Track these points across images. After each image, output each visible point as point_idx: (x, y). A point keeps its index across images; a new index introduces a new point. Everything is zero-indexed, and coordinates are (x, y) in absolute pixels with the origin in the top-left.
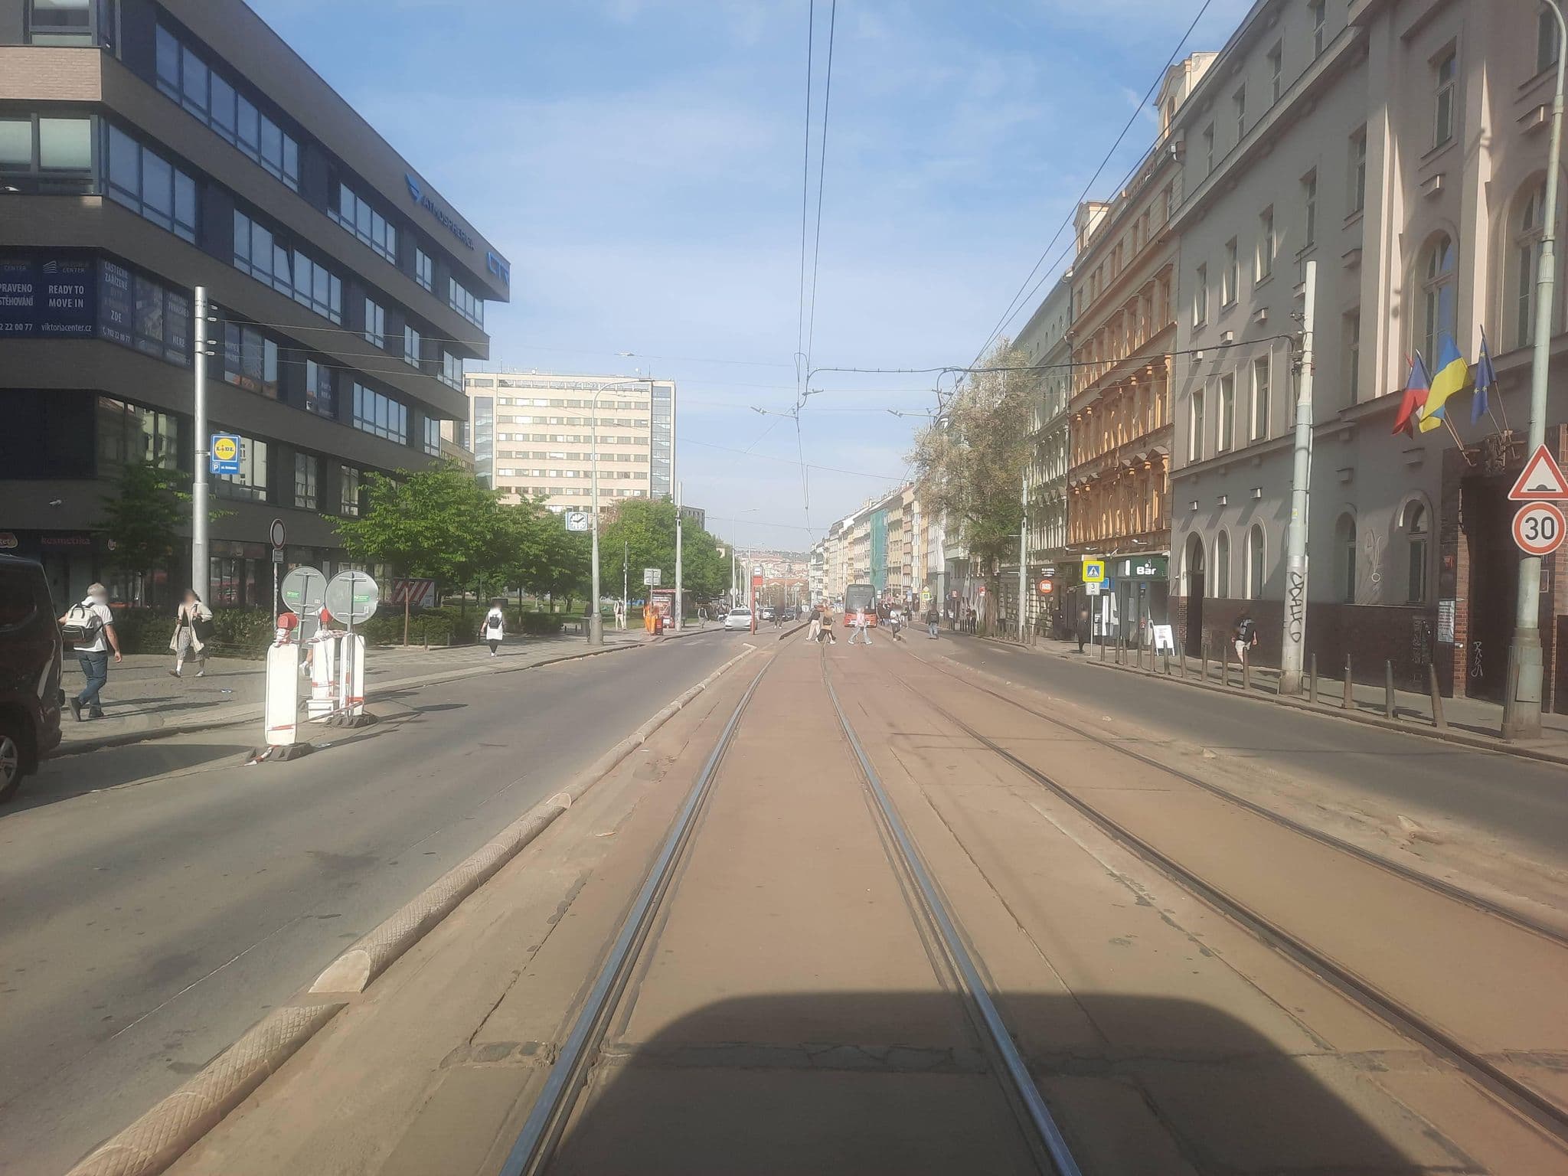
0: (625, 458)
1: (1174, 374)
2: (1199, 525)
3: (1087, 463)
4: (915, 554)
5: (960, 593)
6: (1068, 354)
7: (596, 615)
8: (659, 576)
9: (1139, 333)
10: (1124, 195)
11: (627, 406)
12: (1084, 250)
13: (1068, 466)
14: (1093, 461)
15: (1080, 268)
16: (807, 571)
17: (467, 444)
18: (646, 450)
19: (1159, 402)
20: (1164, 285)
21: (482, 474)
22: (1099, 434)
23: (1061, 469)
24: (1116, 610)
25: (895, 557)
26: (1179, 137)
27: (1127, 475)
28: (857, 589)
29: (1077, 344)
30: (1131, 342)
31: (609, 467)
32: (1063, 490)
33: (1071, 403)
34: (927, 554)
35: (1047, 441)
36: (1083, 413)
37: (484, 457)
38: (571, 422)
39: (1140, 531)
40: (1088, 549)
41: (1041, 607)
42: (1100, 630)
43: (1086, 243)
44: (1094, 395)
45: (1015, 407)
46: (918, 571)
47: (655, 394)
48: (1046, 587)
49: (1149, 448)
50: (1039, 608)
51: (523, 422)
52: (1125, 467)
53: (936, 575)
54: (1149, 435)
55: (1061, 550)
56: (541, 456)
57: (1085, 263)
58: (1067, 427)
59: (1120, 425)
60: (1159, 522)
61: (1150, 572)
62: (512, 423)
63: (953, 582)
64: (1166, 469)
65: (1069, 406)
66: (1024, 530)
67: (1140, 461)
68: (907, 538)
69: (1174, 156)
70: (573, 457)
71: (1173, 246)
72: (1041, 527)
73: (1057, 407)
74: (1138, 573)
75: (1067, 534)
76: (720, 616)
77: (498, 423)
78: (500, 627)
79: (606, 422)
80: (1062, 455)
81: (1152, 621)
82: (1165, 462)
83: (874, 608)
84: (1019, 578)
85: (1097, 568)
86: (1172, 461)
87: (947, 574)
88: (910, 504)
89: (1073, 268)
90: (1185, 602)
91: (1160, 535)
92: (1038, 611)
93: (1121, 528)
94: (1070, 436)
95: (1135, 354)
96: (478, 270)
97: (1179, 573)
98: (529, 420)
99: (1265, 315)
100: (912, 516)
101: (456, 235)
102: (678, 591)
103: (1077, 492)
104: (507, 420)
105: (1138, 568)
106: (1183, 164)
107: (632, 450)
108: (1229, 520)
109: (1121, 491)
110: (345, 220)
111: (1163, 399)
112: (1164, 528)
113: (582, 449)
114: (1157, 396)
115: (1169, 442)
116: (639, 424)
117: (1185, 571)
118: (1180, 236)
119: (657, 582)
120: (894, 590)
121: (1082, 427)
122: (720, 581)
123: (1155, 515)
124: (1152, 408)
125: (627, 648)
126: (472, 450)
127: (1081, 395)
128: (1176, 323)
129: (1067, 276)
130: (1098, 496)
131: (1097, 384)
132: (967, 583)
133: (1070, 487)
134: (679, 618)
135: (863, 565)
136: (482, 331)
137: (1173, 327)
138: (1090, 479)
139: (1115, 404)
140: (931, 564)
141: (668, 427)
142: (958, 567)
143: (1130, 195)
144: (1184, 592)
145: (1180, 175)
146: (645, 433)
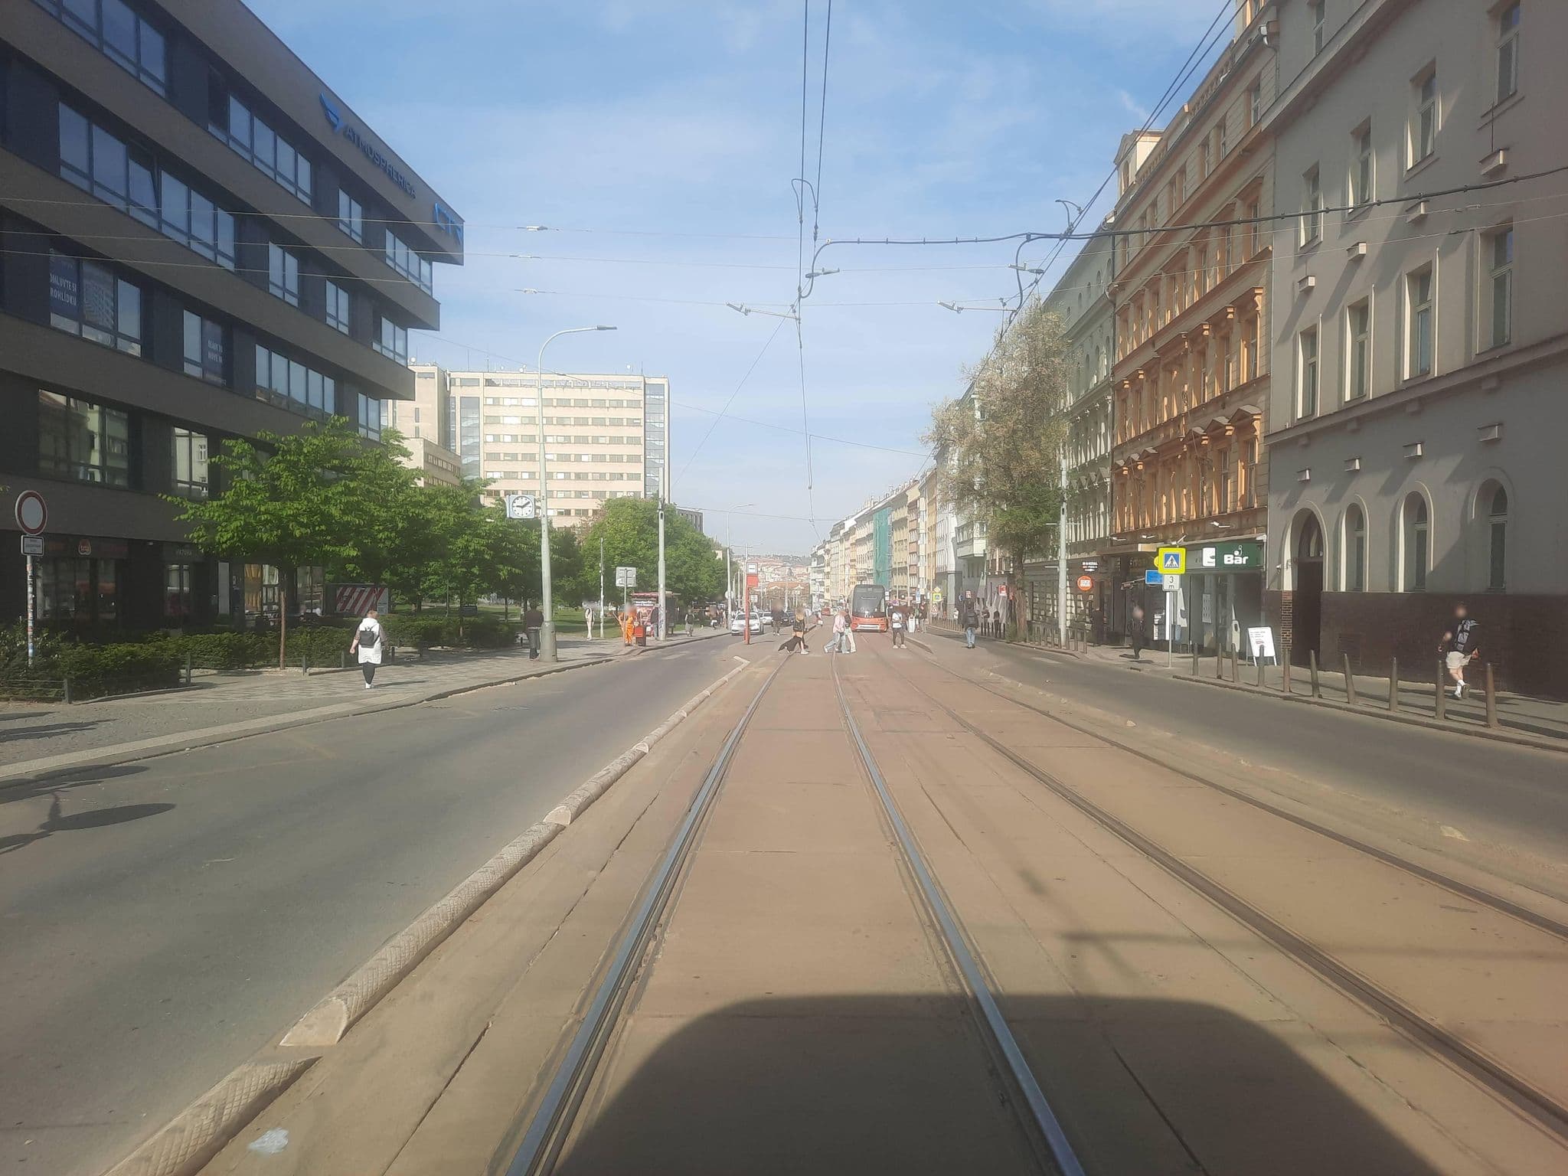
0: (616, 459)
1: (1269, 312)
2: (1313, 500)
3: (1139, 437)
4: (922, 552)
5: (974, 594)
6: (1111, 312)
7: (547, 624)
8: (634, 576)
9: (1213, 272)
10: (1186, 110)
11: (619, 404)
12: (1129, 189)
13: (1112, 443)
14: (1147, 433)
15: (1124, 211)
16: (811, 575)
17: (453, 446)
18: (639, 450)
19: (1244, 352)
20: (1250, 206)
21: (470, 477)
22: (1155, 403)
23: (1103, 447)
24: (1183, 609)
25: (900, 557)
26: (1271, 15)
27: (1199, 444)
28: (864, 590)
29: (1122, 300)
30: (1201, 284)
31: (601, 468)
32: (1106, 472)
33: (1115, 369)
34: (935, 553)
35: (1083, 416)
36: (1133, 378)
37: (470, 459)
38: (561, 422)
39: (1217, 512)
40: (1144, 537)
41: (1077, 607)
42: (1162, 632)
43: (1132, 179)
44: (1150, 354)
45: (1049, 376)
46: (925, 572)
47: (648, 392)
48: (1085, 583)
49: (1231, 410)
50: (1074, 609)
51: (511, 423)
52: (1197, 436)
53: (946, 574)
54: (1231, 394)
55: (1102, 541)
56: (530, 457)
57: (1133, 201)
58: (1109, 398)
59: (1186, 386)
60: (1247, 498)
61: (1241, 561)
62: (499, 423)
63: (965, 582)
64: (1258, 433)
65: (1113, 373)
66: (1063, 518)
67: (1220, 426)
68: (913, 537)
69: (1265, 40)
70: (564, 458)
71: (1263, 155)
72: (1077, 515)
73: (1095, 377)
74: (1226, 562)
75: (1111, 522)
76: (713, 621)
77: (484, 424)
78: (377, 645)
79: (599, 422)
80: (1103, 431)
81: (1237, 622)
82: (1257, 424)
83: (884, 611)
84: (1058, 573)
85: (1176, 557)
86: (1267, 422)
87: (958, 574)
88: (915, 502)
89: (1115, 213)
90: (1290, 598)
91: (1251, 515)
92: (1074, 612)
93: (1189, 510)
94: (1113, 407)
95: (1206, 299)
96: (424, 224)
97: (1281, 561)
98: (518, 421)
99: (1425, 210)
100: (918, 514)
101: (392, 179)
102: (662, 594)
103: (1125, 473)
104: (493, 420)
105: (1226, 556)
106: (1276, 49)
107: (625, 450)
108: (1365, 491)
109: (1189, 467)
110: (235, 140)
111: (1252, 347)
112: (1256, 506)
113: (571, 449)
114: (1242, 344)
115: (1263, 398)
116: (632, 423)
117: (1290, 558)
118: (1276, 139)
119: (632, 583)
120: (899, 592)
121: (1130, 394)
122: (714, 583)
123: (1241, 491)
124: (1235, 359)
125: (588, 664)
126: (458, 452)
127: (1128, 359)
128: (1270, 248)
129: (1108, 222)
130: (1154, 476)
131: (1152, 342)
132: (983, 582)
133: (1116, 468)
134: (663, 626)
135: (870, 565)
136: (431, 297)
137: (1266, 253)
138: (1145, 456)
139: (1179, 362)
140: (940, 562)
141: (662, 425)
142: (972, 565)
143: (1194, 109)
144: (1288, 585)
145: (1274, 61)
146: (639, 432)
